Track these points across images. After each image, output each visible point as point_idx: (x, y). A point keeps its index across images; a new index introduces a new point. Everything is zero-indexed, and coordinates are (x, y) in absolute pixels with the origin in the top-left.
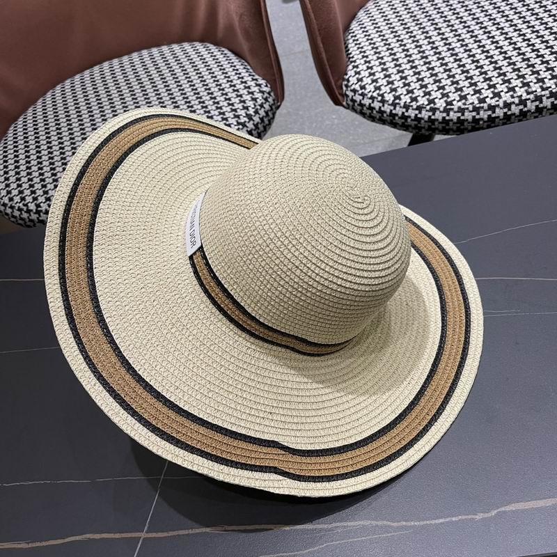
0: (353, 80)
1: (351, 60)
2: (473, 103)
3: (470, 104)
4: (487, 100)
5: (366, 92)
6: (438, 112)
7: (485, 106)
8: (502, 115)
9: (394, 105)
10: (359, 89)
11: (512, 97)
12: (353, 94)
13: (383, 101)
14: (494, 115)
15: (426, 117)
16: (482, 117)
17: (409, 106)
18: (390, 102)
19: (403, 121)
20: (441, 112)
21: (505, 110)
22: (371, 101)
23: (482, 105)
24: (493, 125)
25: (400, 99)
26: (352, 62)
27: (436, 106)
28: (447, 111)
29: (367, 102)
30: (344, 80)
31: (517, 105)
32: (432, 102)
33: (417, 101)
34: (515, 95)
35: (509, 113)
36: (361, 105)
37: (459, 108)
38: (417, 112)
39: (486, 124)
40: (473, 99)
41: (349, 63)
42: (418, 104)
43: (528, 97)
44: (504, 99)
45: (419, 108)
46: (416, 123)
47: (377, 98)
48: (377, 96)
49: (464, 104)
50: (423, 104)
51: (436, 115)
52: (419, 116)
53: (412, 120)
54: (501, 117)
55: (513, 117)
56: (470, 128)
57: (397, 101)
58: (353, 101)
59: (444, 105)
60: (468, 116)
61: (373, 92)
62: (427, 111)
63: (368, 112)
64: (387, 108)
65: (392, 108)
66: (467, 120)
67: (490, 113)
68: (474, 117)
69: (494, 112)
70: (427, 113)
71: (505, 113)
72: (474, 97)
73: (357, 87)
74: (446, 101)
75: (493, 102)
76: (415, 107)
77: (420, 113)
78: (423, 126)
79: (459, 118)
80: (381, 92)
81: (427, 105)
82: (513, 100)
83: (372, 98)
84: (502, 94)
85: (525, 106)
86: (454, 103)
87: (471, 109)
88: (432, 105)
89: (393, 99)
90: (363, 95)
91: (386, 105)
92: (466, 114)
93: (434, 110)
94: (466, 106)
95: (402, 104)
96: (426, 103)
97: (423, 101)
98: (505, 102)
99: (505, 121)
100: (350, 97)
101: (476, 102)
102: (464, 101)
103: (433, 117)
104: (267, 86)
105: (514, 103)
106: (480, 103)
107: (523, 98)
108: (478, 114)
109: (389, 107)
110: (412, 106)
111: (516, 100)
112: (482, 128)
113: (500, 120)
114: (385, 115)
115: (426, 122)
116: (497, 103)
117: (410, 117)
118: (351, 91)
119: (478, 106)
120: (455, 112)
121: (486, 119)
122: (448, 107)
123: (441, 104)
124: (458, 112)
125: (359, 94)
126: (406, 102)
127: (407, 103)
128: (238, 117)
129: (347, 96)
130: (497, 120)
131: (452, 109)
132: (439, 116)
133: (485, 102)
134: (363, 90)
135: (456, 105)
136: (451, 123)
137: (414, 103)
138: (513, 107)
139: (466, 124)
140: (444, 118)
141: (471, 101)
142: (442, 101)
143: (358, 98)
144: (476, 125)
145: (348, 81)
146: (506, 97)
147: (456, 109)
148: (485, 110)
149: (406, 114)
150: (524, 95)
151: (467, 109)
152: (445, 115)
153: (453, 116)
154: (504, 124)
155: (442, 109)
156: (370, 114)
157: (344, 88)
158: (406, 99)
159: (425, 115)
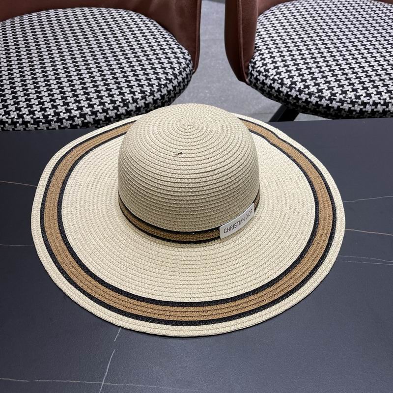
0: (259, 64)
1: (257, 48)
2: (351, 98)
3: (349, 98)
4: (362, 97)
5: (269, 74)
6: (324, 99)
7: (360, 101)
8: (370, 110)
9: (291, 88)
10: (263, 71)
11: (379, 98)
12: (258, 74)
13: (282, 84)
14: (364, 110)
15: (314, 102)
16: (355, 109)
17: (303, 91)
18: (288, 85)
19: (295, 101)
20: (326, 100)
21: (373, 107)
22: (272, 82)
23: (357, 100)
24: (362, 116)
25: (296, 85)
26: (258, 50)
27: (323, 95)
28: (331, 100)
29: (268, 82)
30: (251, 62)
31: (382, 105)
32: (320, 91)
33: (309, 89)
34: (381, 98)
35: (375, 110)
36: (263, 83)
37: (341, 99)
38: (308, 97)
39: (357, 115)
40: (351, 95)
41: (255, 50)
42: (310, 91)
43: (390, 101)
44: (373, 99)
45: (310, 94)
46: (305, 104)
47: (277, 81)
48: (277, 79)
49: (345, 97)
50: (313, 92)
51: (322, 101)
52: (309, 100)
53: (303, 102)
54: (369, 112)
55: (377, 113)
56: (344, 115)
57: (293, 86)
58: (257, 79)
59: (330, 95)
60: (346, 106)
61: (275, 76)
62: (316, 97)
63: (268, 90)
64: (284, 90)
65: (289, 90)
66: (345, 109)
67: (362, 107)
68: (350, 108)
69: (365, 107)
70: (315, 98)
71: (372, 110)
72: (352, 93)
73: (262, 69)
74: (331, 92)
75: (366, 100)
76: (307, 92)
77: (310, 97)
78: (310, 107)
79: (339, 106)
80: (281, 77)
81: (316, 93)
82: (379, 101)
83: (274, 80)
84: (373, 95)
85: (387, 107)
86: (337, 95)
87: (349, 101)
88: (320, 94)
89: (290, 83)
90: (266, 76)
91: (284, 87)
92: (345, 105)
93: (321, 98)
94: (346, 99)
95: (297, 89)
96: (316, 91)
97: (313, 89)
98: (374, 102)
99: (371, 115)
100: (255, 76)
101: (353, 97)
102: (344, 95)
103: (319, 103)
104: (188, 55)
105: (380, 103)
106: (356, 99)
107: (387, 101)
108: (354, 106)
109: (287, 89)
110: (305, 91)
111: (382, 102)
112: (354, 118)
113: (368, 114)
114: (282, 94)
115: (313, 105)
116: (368, 101)
117: (301, 99)
118: (256, 71)
119: (354, 100)
120: (337, 102)
121: (358, 112)
122: (332, 97)
123: (327, 94)
124: (339, 102)
125: (263, 75)
126: (300, 87)
127: (301, 89)
128: (167, 73)
129: (252, 75)
130: (366, 113)
131: (335, 99)
132: (324, 102)
133: (360, 99)
134: (267, 73)
135: (339, 97)
136: (332, 110)
137: (307, 89)
138: (379, 106)
139: (343, 112)
140: (328, 105)
141: (350, 96)
142: (328, 92)
143: (261, 78)
144: (350, 114)
145: (255, 63)
146: (375, 98)
147: (338, 100)
148: (359, 105)
149: (299, 96)
150: (388, 99)
151: (347, 101)
152: (329, 102)
153: (335, 104)
154: (369, 117)
155: (327, 98)
156: (269, 91)
157: (251, 69)
158: (300, 85)
159: (314, 100)
